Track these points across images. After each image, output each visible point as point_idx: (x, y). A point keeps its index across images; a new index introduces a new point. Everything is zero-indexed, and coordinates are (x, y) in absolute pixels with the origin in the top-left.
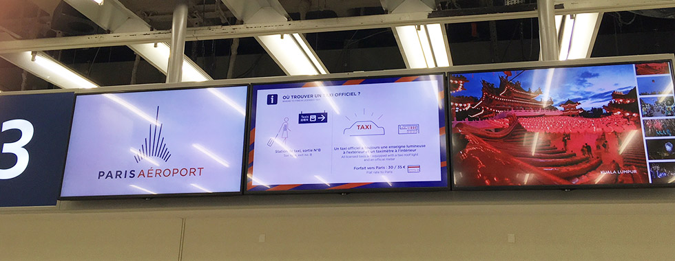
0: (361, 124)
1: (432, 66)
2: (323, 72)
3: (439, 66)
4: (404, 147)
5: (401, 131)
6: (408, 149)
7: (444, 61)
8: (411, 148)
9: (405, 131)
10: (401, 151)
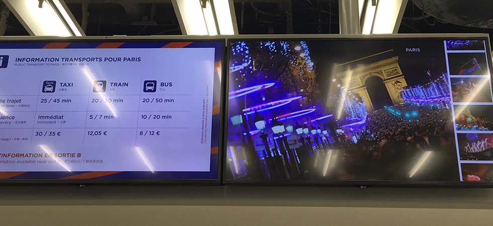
1: (213, 33)
2: (78, 34)
3: (222, 33)
7: (228, 29)
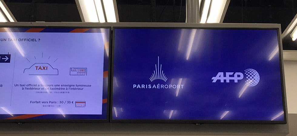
0: (39, 65)
2: (12, 20)
3: (109, 21)
4: (74, 86)
5: (72, 73)
6: (77, 87)
7: (112, 18)
8: (79, 87)
9: (75, 73)
10: (71, 89)
